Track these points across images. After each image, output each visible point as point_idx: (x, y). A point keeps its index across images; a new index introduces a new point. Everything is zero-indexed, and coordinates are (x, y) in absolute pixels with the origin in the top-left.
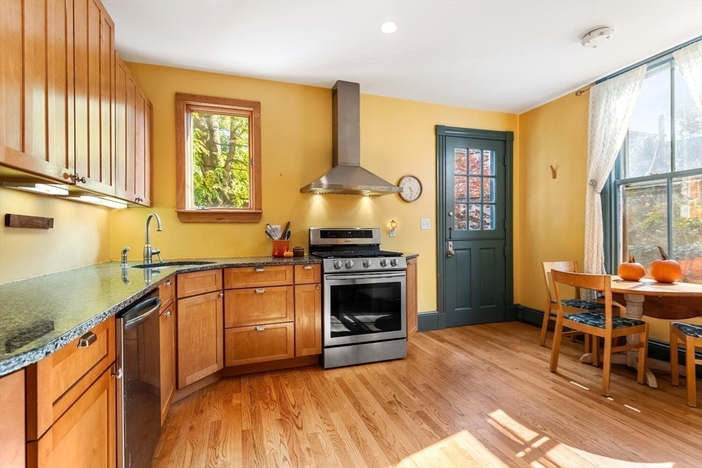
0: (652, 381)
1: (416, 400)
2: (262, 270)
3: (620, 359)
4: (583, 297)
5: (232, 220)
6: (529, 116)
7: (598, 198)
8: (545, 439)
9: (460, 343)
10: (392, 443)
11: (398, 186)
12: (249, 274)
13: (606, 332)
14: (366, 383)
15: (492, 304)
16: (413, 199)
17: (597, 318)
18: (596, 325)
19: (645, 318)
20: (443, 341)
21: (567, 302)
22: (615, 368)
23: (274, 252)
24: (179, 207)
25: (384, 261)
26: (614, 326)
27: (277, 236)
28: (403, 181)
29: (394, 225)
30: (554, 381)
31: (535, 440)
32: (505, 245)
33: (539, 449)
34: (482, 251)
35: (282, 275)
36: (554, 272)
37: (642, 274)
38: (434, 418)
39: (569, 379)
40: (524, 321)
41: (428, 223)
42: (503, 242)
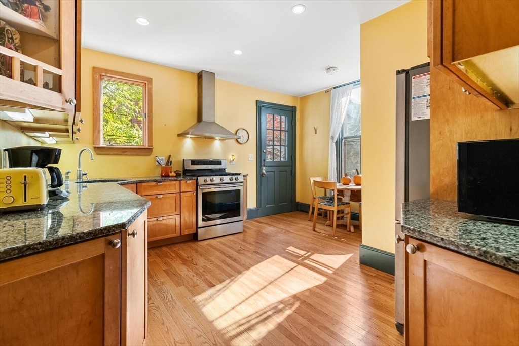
0: (352, 229)
1: (252, 247)
2: (161, 184)
3: (341, 222)
4: (328, 195)
5: (132, 153)
6: (304, 99)
7: (334, 145)
8: (310, 253)
9: (270, 223)
10: (244, 263)
11: (236, 134)
12: (153, 186)
13: (334, 208)
14: (224, 244)
15: (285, 202)
16: (244, 142)
17: (332, 203)
18: (331, 205)
19: (351, 202)
20: (261, 223)
21: (321, 198)
22: (338, 226)
23: (162, 174)
24: (95, 143)
25: (232, 178)
26: (338, 205)
27: (163, 163)
28: (239, 132)
29: (233, 157)
30: (314, 234)
31: (305, 254)
32: (292, 169)
33: (307, 256)
34: (281, 172)
35: (172, 187)
36: (314, 181)
37: (350, 182)
38: (262, 253)
39: (320, 233)
40: (301, 211)
41: (253, 157)
42: (290, 167)
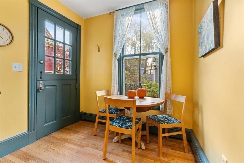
0: (143, 147)
6: (89, 20)
7: (117, 61)
13: (133, 131)
15: (69, 115)
18: (126, 128)
32: (76, 83)
34: (64, 86)
40: (85, 120)
42: (75, 81)
